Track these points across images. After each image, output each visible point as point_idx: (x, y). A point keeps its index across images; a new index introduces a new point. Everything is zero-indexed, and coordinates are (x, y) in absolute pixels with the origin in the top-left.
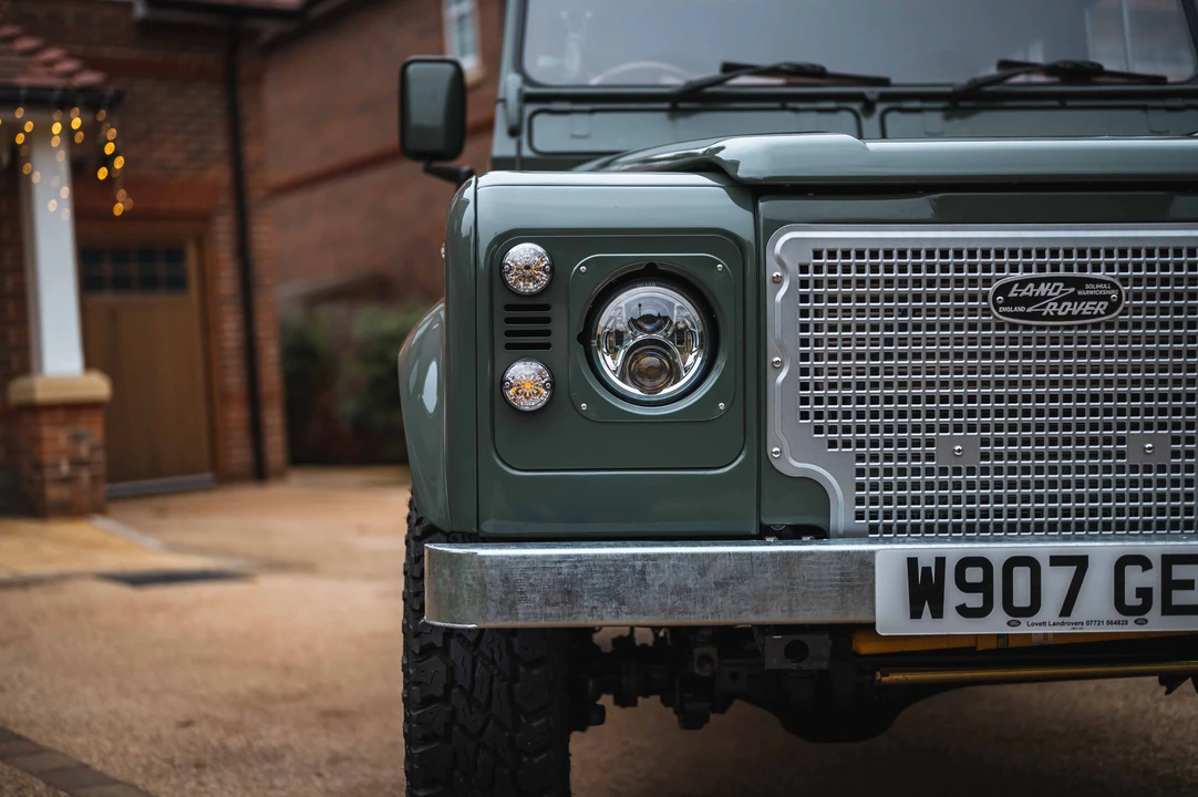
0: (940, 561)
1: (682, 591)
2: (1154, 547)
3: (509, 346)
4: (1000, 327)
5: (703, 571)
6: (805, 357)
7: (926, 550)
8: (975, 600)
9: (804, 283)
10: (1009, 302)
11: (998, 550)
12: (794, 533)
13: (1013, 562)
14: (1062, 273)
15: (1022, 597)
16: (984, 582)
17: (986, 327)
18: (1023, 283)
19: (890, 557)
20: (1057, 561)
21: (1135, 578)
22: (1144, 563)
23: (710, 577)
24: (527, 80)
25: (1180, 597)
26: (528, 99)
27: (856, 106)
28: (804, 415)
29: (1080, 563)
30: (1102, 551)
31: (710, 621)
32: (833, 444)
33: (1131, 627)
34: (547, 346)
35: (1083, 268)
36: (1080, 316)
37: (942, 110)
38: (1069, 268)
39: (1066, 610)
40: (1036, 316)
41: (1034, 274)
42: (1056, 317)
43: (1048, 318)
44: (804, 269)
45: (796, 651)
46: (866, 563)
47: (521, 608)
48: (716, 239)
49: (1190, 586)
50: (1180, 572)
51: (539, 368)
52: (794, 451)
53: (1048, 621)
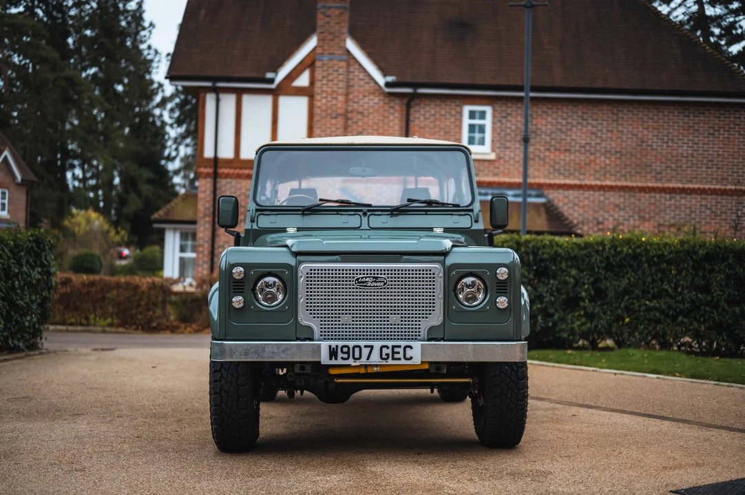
0: (337, 346)
1: (273, 353)
2: (390, 344)
3: (234, 292)
4: (357, 288)
5: (278, 348)
6: (307, 296)
7: (333, 343)
8: (346, 356)
9: (308, 277)
10: (359, 282)
11: (351, 344)
12: (305, 339)
13: (355, 347)
14: (372, 275)
15: (357, 355)
16: (348, 352)
17: (353, 288)
18: (362, 278)
19: (325, 346)
20: (365, 346)
21: (385, 351)
22: (388, 347)
23: (280, 350)
24: (257, 204)
25: (396, 356)
26: (257, 210)
27: (361, 213)
28: (307, 310)
29: (372, 347)
30: (377, 344)
31: (280, 360)
32: (314, 317)
33: (384, 363)
34: (243, 292)
35: (378, 274)
36: (377, 286)
37: (388, 215)
38: (374, 274)
39: (368, 359)
40: (366, 286)
41: (365, 276)
42: (371, 286)
43: (369, 286)
44: (308, 274)
45: (302, 368)
46: (319, 346)
47: (234, 356)
48: (287, 266)
49: (398, 353)
50: (396, 350)
51: (241, 298)
52: (304, 319)
53: (363, 361)
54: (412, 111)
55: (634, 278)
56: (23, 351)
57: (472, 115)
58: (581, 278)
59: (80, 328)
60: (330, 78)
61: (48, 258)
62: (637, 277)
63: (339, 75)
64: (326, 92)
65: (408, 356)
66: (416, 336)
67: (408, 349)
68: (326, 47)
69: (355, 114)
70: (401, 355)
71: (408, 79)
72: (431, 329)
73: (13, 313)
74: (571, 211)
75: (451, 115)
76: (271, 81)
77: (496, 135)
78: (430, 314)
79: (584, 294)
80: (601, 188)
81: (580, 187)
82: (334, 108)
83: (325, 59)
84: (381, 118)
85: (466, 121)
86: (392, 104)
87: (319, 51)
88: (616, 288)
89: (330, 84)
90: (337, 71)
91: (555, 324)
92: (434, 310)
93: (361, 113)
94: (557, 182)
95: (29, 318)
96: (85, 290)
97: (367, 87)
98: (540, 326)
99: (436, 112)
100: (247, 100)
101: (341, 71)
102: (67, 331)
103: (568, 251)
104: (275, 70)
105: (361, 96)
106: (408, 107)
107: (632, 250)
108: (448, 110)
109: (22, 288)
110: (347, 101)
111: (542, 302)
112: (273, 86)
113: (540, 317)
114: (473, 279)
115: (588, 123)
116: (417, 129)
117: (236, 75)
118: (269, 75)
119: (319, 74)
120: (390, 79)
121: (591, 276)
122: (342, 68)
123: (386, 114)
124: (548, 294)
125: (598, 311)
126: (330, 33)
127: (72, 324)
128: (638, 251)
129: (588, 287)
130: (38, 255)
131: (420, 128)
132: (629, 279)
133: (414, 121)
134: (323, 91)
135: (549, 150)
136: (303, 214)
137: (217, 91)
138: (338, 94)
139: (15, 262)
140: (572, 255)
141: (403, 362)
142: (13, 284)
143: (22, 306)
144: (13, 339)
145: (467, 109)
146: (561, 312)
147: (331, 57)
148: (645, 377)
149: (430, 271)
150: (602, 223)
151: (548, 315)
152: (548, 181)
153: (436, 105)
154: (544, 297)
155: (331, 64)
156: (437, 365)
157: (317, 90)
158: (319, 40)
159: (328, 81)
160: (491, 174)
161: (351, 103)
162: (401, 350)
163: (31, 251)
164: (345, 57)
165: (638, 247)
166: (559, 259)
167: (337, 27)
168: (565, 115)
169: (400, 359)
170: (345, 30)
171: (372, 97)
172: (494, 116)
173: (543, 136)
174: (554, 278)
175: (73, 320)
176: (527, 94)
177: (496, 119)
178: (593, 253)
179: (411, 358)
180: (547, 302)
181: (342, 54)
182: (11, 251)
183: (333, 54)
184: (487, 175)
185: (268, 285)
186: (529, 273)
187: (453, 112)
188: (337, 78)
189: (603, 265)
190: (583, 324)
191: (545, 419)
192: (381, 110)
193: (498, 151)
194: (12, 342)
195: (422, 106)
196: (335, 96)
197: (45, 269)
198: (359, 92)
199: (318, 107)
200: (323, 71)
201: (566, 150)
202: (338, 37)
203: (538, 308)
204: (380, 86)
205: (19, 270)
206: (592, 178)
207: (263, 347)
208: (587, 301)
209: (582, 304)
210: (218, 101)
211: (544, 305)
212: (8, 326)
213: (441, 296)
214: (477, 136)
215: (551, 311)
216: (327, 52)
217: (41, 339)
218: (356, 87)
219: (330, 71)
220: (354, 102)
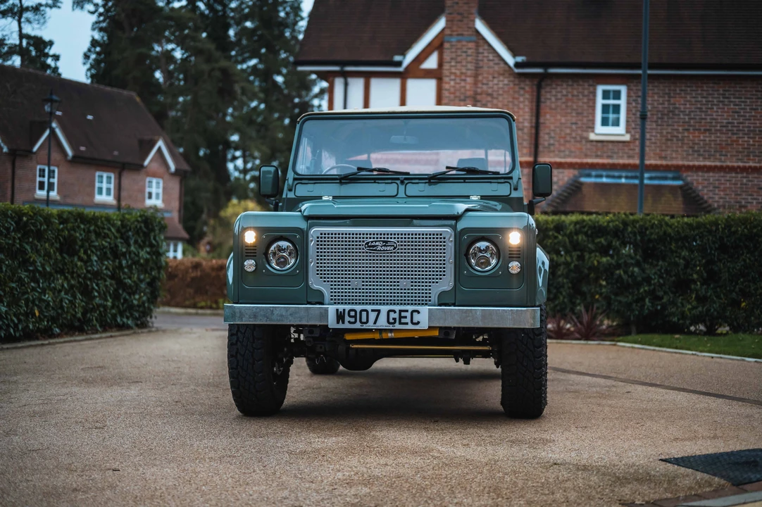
1: (282, 316)
2: (397, 308)
3: (247, 256)
4: (367, 253)
5: (287, 311)
6: (318, 260)
7: (341, 307)
8: (353, 320)
9: (318, 241)
10: (369, 247)
11: (358, 308)
12: (316, 304)
13: (362, 311)
14: (382, 239)
15: (364, 319)
16: (355, 316)
17: (363, 253)
18: (372, 242)
19: (333, 309)
20: (372, 311)
21: (392, 315)
22: (395, 312)
23: (289, 313)
24: (296, 173)
25: (403, 320)
26: (295, 179)
27: (398, 182)
28: (318, 274)
29: (379, 311)
30: (384, 309)
32: (325, 281)
33: (391, 327)
34: (255, 256)
35: (388, 238)
36: (387, 250)
38: (384, 238)
39: (375, 323)
40: (376, 250)
41: (375, 240)
42: (381, 250)
43: (379, 251)
44: (318, 238)
45: (312, 332)
46: (326, 310)
47: (245, 319)
48: (298, 230)
49: (406, 317)
50: (403, 314)
51: (253, 261)
52: (315, 283)
53: (370, 325)
54: (543, 92)
55: (750, 259)
56: (132, 328)
57: (606, 95)
58: (692, 259)
59: (209, 311)
60: (459, 59)
61: (157, 238)
62: (752, 259)
63: (468, 56)
64: (455, 74)
65: (415, 320)
66: (426, 301)
67: (415, 314)
68: (455, 28)
69: (484, 96)
70: (408, 320)
71: (539, 60)
72: (442, 294)
73: (121, 292)
74: (711, 194)
75: (584, 96)
76: (399, 64)
77: (631, 116)
78: (441, 279)
79: (695, 276)
80: (744, 169)
81: (721, 169)
82: (463, 90)
83: (454, 39)
84: (511, 100)
85: (600, 102)
86: (522, 85)
87: (448, 32)
88: (731, 270)
89: (459, 65)
90: (466, 52)
91: (664, 307)
92: (444, 275)
93: (489, 95)
94: (697, 163)
95: (137, 297)
96: (214, 274)
97: (496, 68)
98: (648, 309)
99: (567, 92)
100: (375, 84)
101: (470, 52)
102: (197, 314)
103: (678, 231)
104: (403, 54)
105: (491, 78)
106: (539, 88)
107: (747, 229)
108: (580, 90)
109: (130, 267)
110: (476, 83)
111: (649, 284)
112: (401, 69)
113: (647, 300)
114: (487, 244)
115: (730, 102)
116: (548, 110)
117: (363, 59)
118: (397, 58)
119: (447, 56)
120: (520, 59)
121: (703, 258)
122: (470, 49)
123: (516, 96)
124: (656, 276)
125: (711, 295)
126: (459, 14)
127: (202, 308)
128: (755, 231)
129: (700, 269)
130: (146, 235)
131: (551, 109)
132: (745, 261)
133: (544, 102)
134: (451, 73)
135: (687, 130)
136: (341, 183)
137: (345, 75)
138: (466, 76)
139: (122, 241)
140: (683, 235)
141: (410, 326)
142: (120, 263)
143: (130, 285)
144: (122, 316)
145: (600, 89)
146: (671, 295)
147: (460, 38)
148: (743, 360)
149: (441, 235)
150: (745, 207)
151: (656, 298)
152: (686, 163)
153: (568, 85)
154: (651, 278)
155: (459, 45)
156: (445, 330)
157: (446, 72)
158: (447, 21)
159: (457, 62)
160: (625, 156)
161: (480, 85)
162: (408, 315)
163: (140, 231)
164: (474, 38)
165: (755, 227)
166: (668, 239)
167: (466, 7)
168: (705, 93)
169: (407, 324)
170: (474, 10)
171: (501, 78)
172: (629, 96)
173: (682, 116)
174: (664, 260)
175: (203, 304)
176: (645, 72)
177: (631, 99)
178: (705, 233)
179: (418, 323)
180: (655, 284)
181: (472, 35)
182: (118, 231)
183: (462, 35)
184: (622, 157)
185: (280, 249)
186: (636, 255)
187: (586, 92)
188: (466, 59)
189: (717, 246)
190: (694, 308)
191: (595, 395)
192: (511, 92)
193: (633, 132)
194: (121, 320)
195: (554, 86)
196: (463, 77)
197: (154, 249)
198: (488, 73)
199: (446, 90)
200: (452, 52)
201: (705, 130)
202: (467, 17)
203: (645, 291)
204: (509, 67)
205: (127, 249)
206: (734, 159)
207: (272, 311)
208: (699, 283)
209: (693, 286)
210: (346, 85)
211: (652, 287)
212: (117, 304)
213: (452, 260)
214: (611, 116)
215: (660, 294)
216: (455, 33)
217: (151, 317)
218: (486, 69)
219: (459, 53)
220: (483, 84)
